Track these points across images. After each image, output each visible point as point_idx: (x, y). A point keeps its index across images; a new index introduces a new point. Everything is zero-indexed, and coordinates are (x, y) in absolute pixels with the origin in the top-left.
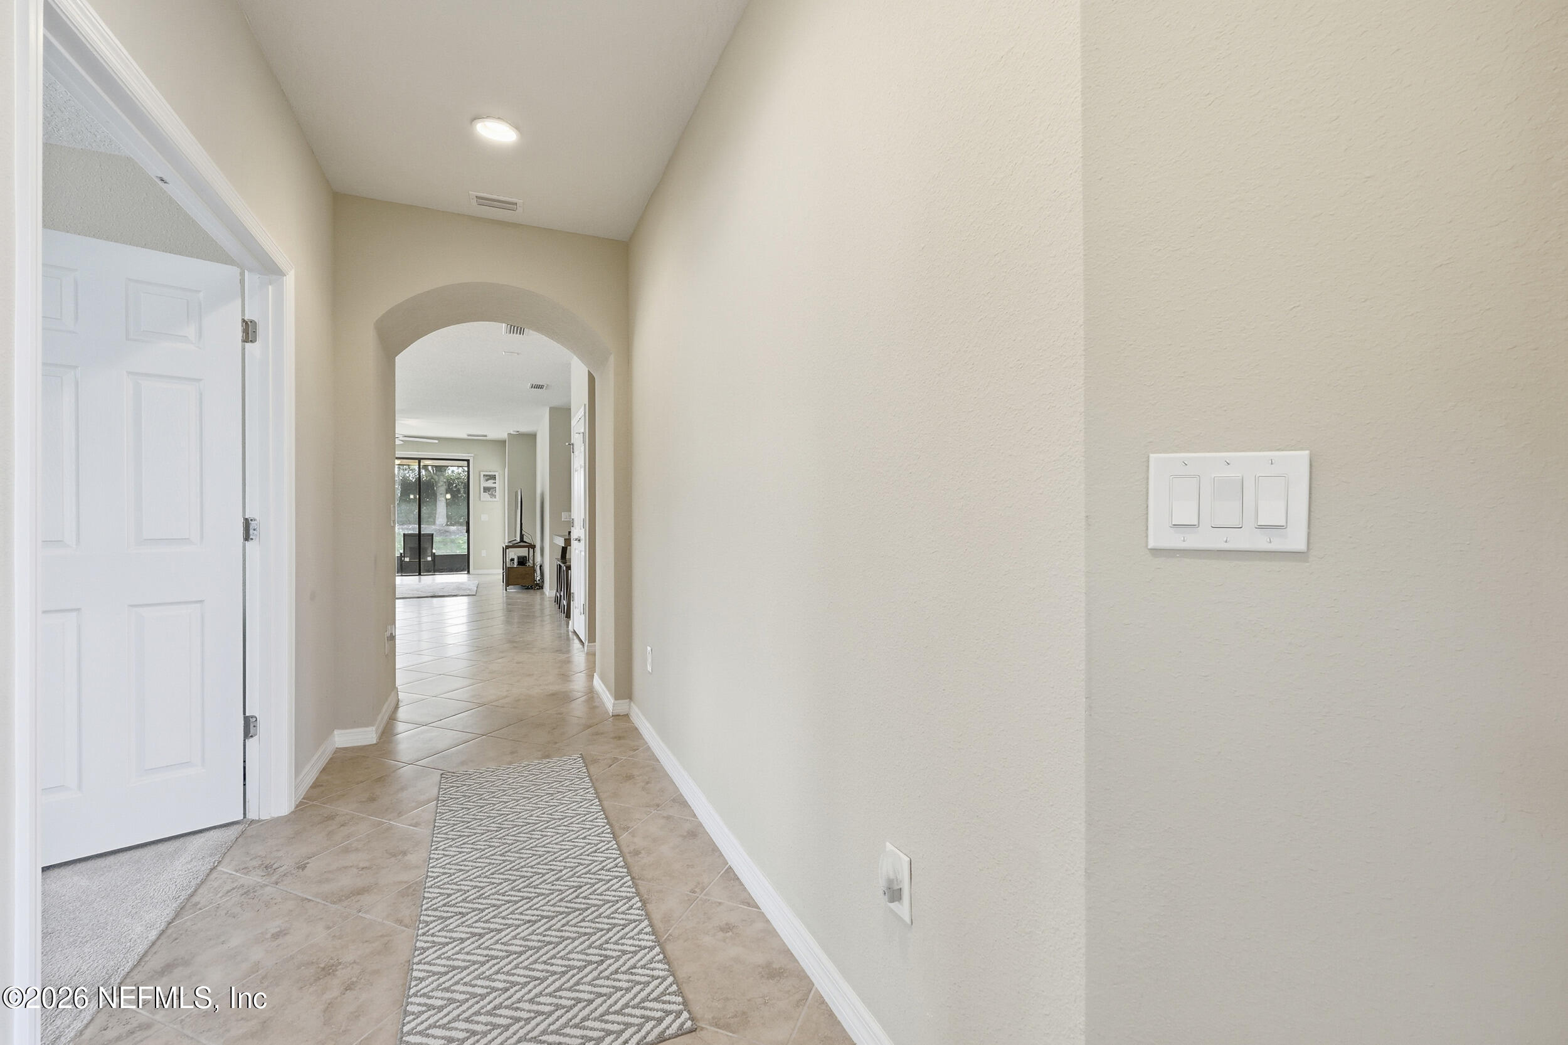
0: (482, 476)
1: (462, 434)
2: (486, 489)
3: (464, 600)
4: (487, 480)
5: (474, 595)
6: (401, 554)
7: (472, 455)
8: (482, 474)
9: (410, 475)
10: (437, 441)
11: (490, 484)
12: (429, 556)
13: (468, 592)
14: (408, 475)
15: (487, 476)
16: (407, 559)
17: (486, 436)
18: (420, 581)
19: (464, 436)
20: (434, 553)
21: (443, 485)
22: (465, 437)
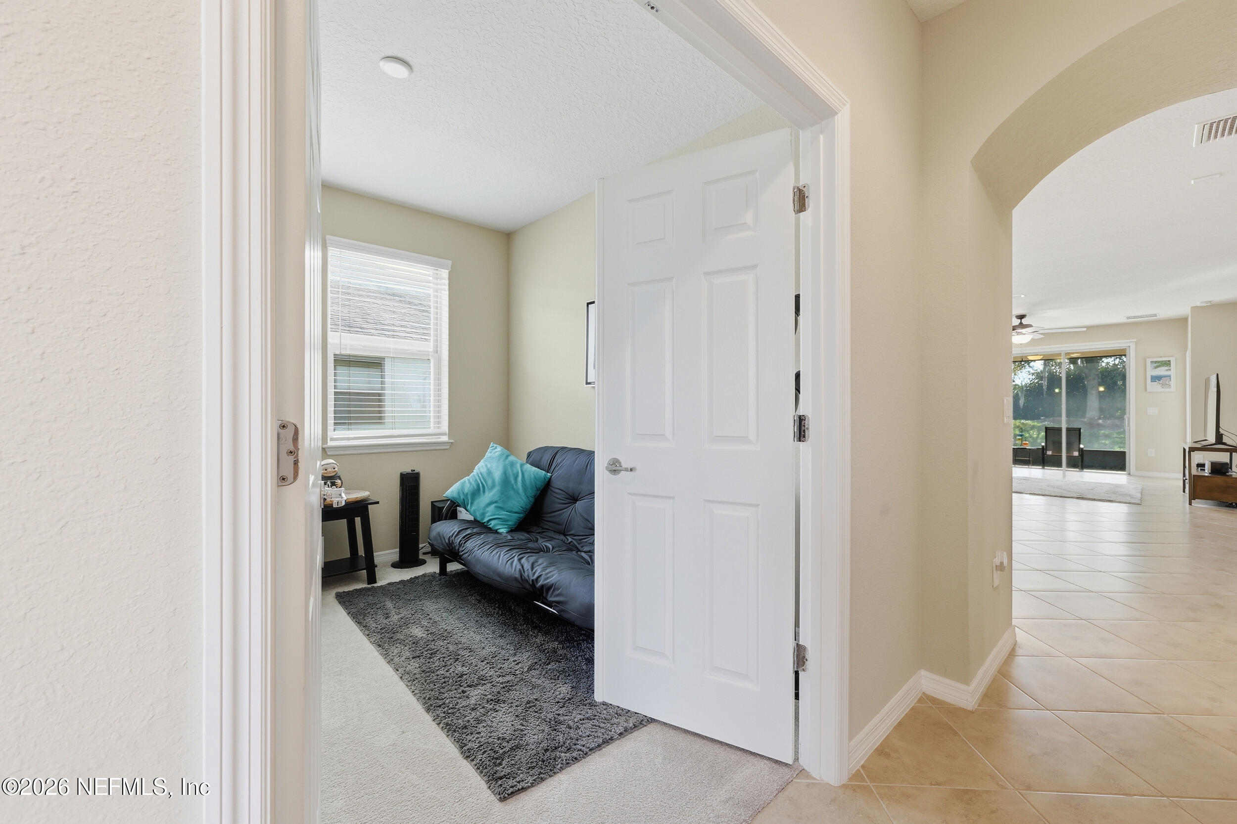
0: (1148, 364)
1: (1120, 318)
2: (1155, 379)
3: (1123, 508)
4: (1156, 367)
5: (1138, 504)
6: (1043, 447)
7: (1135, 340)
8: (1148, 361)
9: (1056, 371)
10: (1085, 329)
11: (1162, 371)
12: (1075, 451)
13: (1129, 499)
14: (1055, 371)
15: (1156, 362)
16: (1049, 453)
17: (1155, 315)
18: (1064, 476)
19: (1122, 319)
20: (1082, 449)
21: (1094, 379)
22: (1124, 320)
